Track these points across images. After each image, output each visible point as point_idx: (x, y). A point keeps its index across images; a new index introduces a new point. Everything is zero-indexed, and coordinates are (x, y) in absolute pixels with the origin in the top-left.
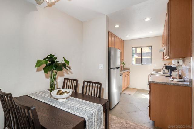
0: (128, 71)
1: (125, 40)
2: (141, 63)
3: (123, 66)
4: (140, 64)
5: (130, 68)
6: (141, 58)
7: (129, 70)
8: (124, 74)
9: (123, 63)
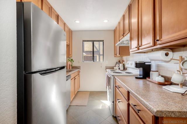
0: (78, 70)
1: (73, 31)
2: (92, 59)
3: (71, 64)
4: (91, 61)
5: (80, 67)
6: (92, 55)
7: (79, 68)
8: (72, 76)
9: (72, 60)
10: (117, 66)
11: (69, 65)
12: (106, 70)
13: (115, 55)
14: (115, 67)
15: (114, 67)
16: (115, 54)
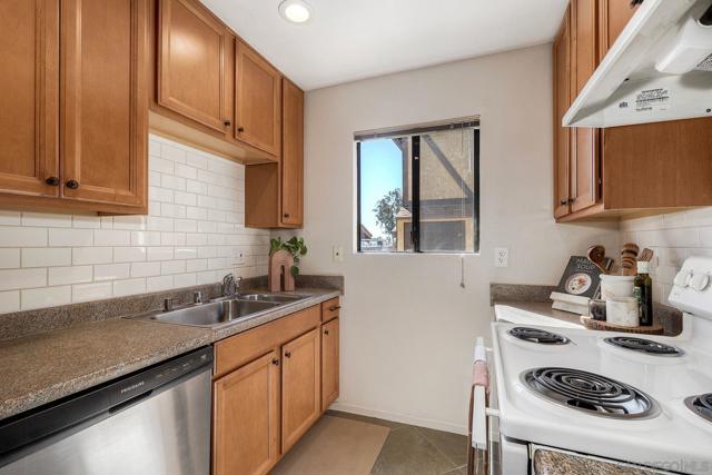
1: (309, 92)
3: (291, 263)
5: (341, 278)
7: (333, 289)
9: (296, 241)
10: (574, 282)
11: (283, 267)
12: (492, 305)
13: (564, 210)
14: (561, 288)
15: (551, 289)
16: (558, 203)
